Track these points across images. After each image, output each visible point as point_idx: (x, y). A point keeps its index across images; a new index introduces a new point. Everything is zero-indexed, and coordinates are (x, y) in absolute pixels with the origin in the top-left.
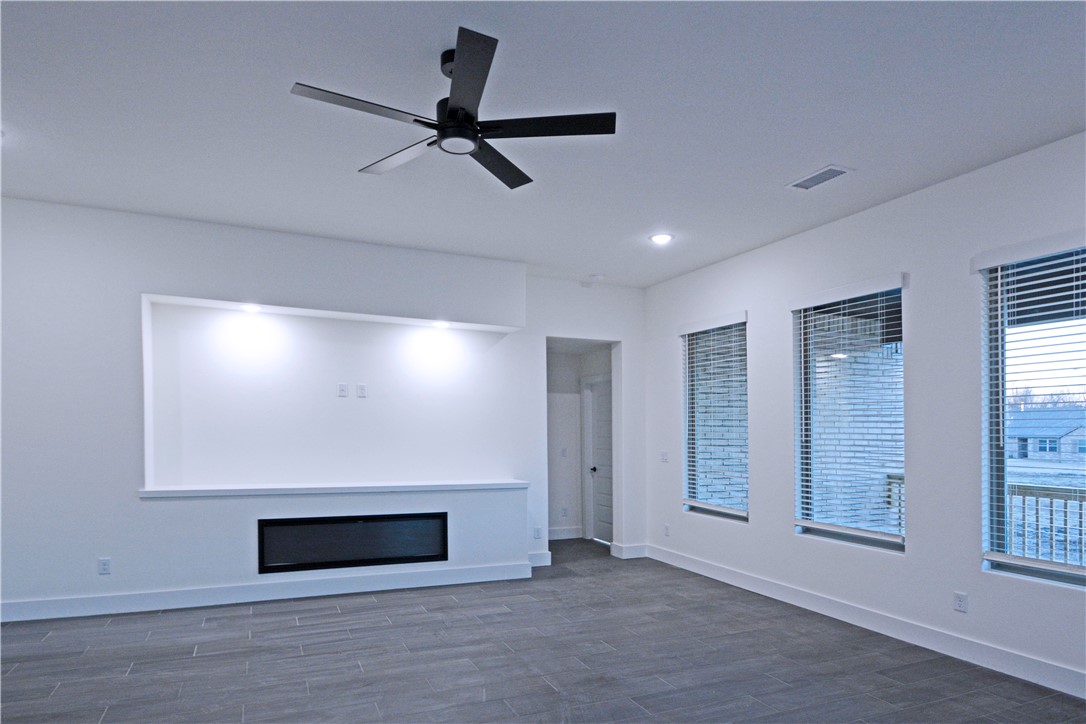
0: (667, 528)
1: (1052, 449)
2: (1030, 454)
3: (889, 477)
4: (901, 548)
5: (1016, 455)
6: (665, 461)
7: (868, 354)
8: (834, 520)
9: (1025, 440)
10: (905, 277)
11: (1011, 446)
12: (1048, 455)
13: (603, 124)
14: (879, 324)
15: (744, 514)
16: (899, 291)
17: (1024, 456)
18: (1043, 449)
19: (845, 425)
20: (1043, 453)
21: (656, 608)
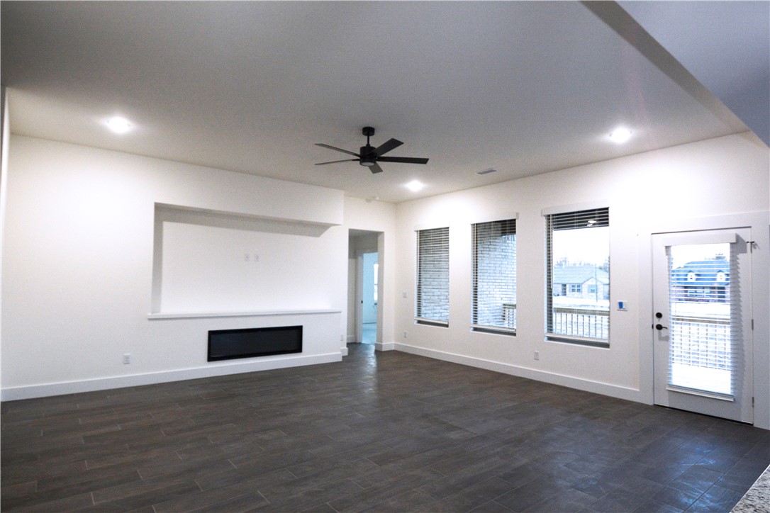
0: (405, 333)
1: (579, 290)
2: (567, 293)
3: (504, 305)
4: (515, 334)
5: (560, 294)
6: (405, 297)
7: (496, 241)
8: (491, 324)
9: (565, 285)
10: (517, 214)
11: (557, 289)
12: (576, 294)
13: (424, 161)
14: (500, 226)
15: (447, 323)
16: (515, 220)
17: (564, 294)
18: (573, 290)
19: (486, 278)
20: (574, 293)
21: (411, 370)
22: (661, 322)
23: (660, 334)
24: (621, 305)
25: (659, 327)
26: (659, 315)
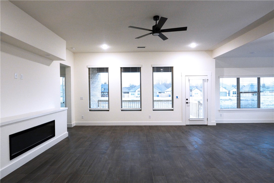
4: (141, 110)
15: (108, 109)
16: (140, 67)
22: (188, 101)
23: (187, 105)
24: (177, 97)
25: (187, 103)
26: (187, 99)
